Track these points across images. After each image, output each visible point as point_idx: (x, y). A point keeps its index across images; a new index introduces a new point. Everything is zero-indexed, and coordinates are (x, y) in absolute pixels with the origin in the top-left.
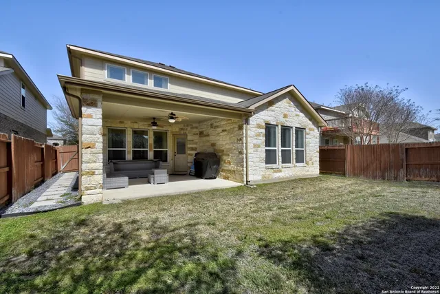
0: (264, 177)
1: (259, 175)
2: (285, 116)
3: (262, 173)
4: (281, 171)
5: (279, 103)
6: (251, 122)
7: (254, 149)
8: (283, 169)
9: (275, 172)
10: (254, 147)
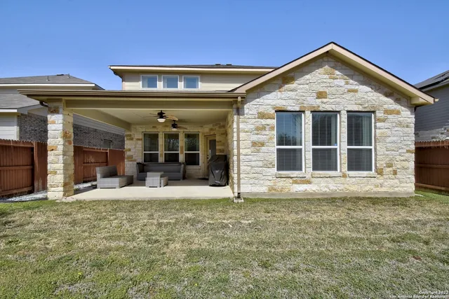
0: (271, 189)
1: (262, 185)
2: (321, 95)
3: (269, 183)
4: (309, 182)
5: (307, 77)
6: (246, 111)
7: (253, 149)
8: (313, 180)
9: (296, 182)
10: (253, 146)
